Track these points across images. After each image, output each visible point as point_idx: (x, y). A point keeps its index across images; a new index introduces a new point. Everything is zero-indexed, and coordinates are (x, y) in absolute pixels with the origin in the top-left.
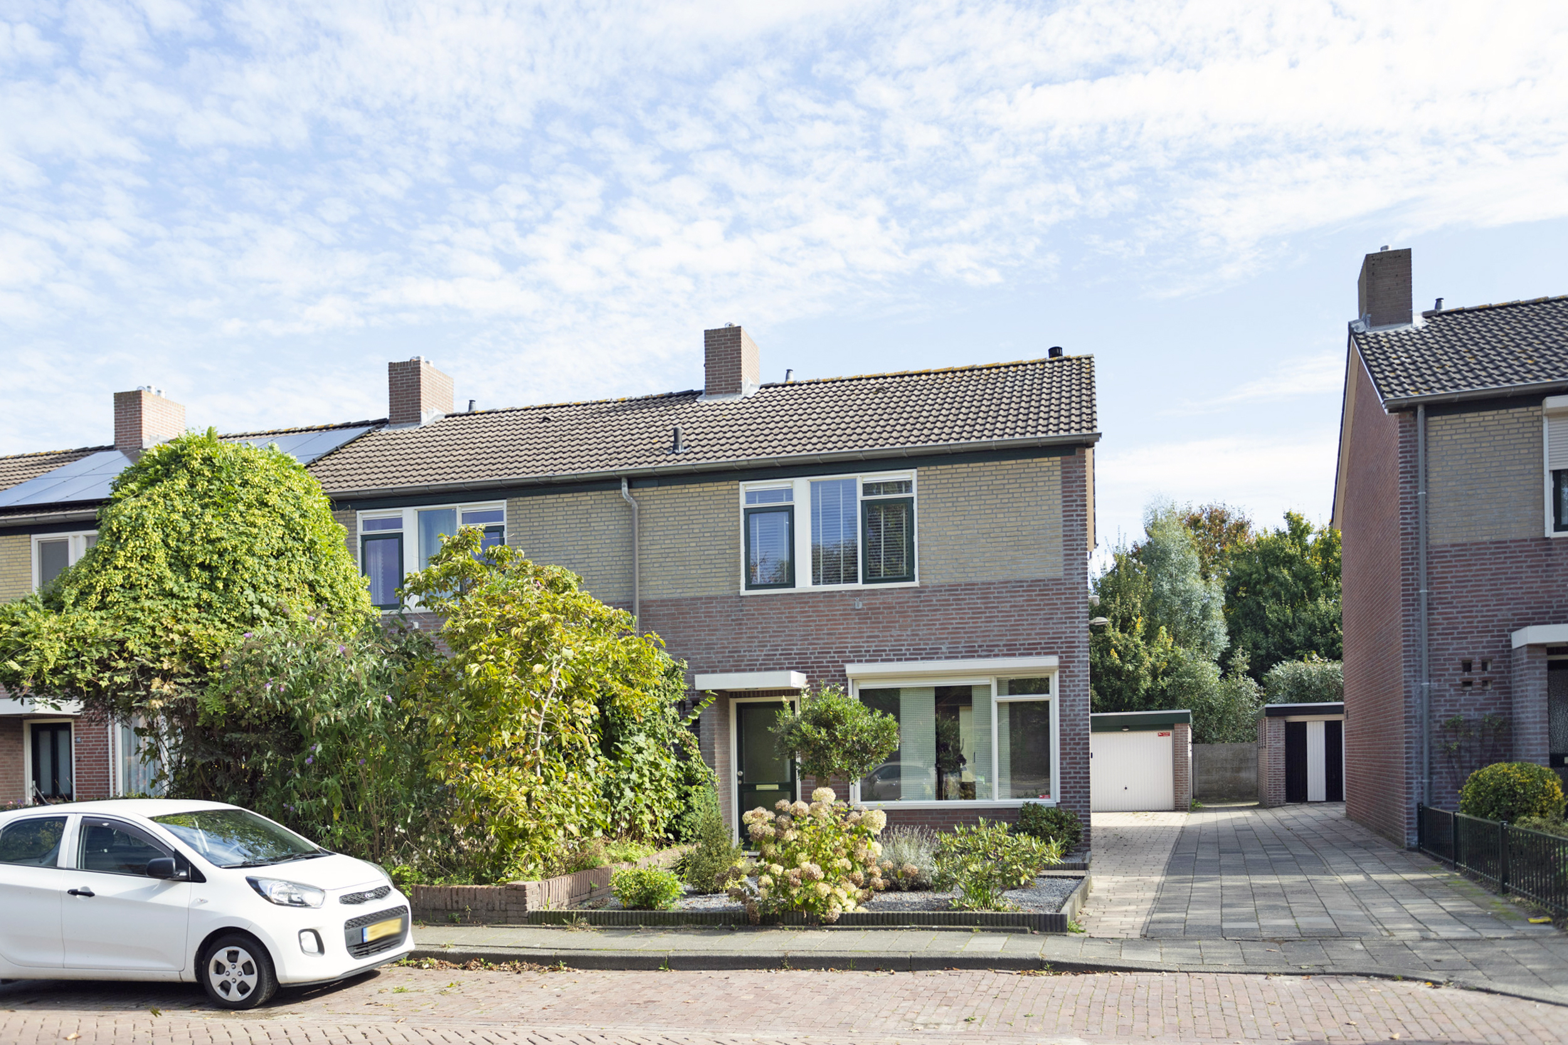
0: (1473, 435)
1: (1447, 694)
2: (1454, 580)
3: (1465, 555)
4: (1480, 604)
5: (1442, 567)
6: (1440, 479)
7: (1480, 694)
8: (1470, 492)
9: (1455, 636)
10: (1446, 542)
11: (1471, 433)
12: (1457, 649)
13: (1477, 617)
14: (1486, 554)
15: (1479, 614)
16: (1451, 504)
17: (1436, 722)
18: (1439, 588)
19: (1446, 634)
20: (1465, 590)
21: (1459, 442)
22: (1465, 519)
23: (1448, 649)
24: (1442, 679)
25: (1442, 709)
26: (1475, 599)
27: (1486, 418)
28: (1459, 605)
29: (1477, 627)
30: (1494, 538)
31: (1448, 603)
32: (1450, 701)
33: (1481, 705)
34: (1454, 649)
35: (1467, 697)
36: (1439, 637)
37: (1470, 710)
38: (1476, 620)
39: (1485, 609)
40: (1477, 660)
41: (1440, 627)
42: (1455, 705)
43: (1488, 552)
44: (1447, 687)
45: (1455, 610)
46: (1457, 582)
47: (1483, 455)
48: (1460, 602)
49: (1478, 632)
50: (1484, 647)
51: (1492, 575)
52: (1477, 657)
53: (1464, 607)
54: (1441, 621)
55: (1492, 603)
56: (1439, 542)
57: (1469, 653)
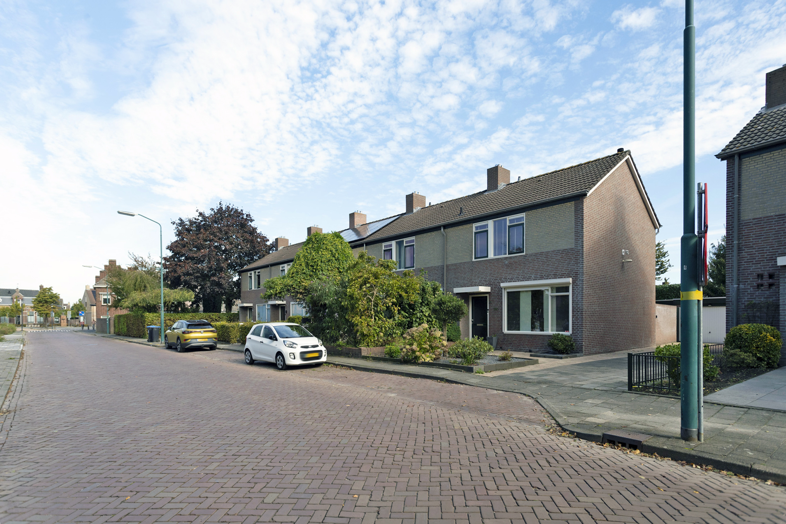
0: (767, 164)
1: (749, 291)
2: (754, 236)
3: (761, 223)
4: (768, 247)
5: (748, 230)
6: (747, 188)
7: (767, 290)
8: (764, 192)
9: (754, 262)
10: (750, 218)
11: (765, 163)
12: (755, 269)
13: (766, 253)
14: (772, 222)
15: (768, 251)
16: (754, 199)
17: (742, 304)
18: (745, 240)
19: (749, 262)
20: (760, 240)
21: (759, 168)
22: (761, 205)
23: (750, 269)
24: (746, 283)
25: (746, 298)
26: (765, 244)
27: (775, 154)
28: (757, 248)
29: (767, 258)
30: (777, 214)
31: (750, 247)
32: (750, 294)
33: (767, 295)
34: (753, 269)
35: (760, 292)
36: (745, 263)
37: (761, 298)
38: (766, 254)
39: (771, 248)
40: (766, 274)
41: (746, 259)
42: (753, 296)
43: (773, 220)
44: (749, 287)
45: (754, 250)
46: (756, 236)
47: (772, 173)
48: (757, 246)
49: (767, 260)
50: (770, 267)
51: (776, 231)
52: (766, 272)
53: (760, 248)
54: (746, 256)
55: (775, 246)
56: (746, 218)
57: (761, 271)
